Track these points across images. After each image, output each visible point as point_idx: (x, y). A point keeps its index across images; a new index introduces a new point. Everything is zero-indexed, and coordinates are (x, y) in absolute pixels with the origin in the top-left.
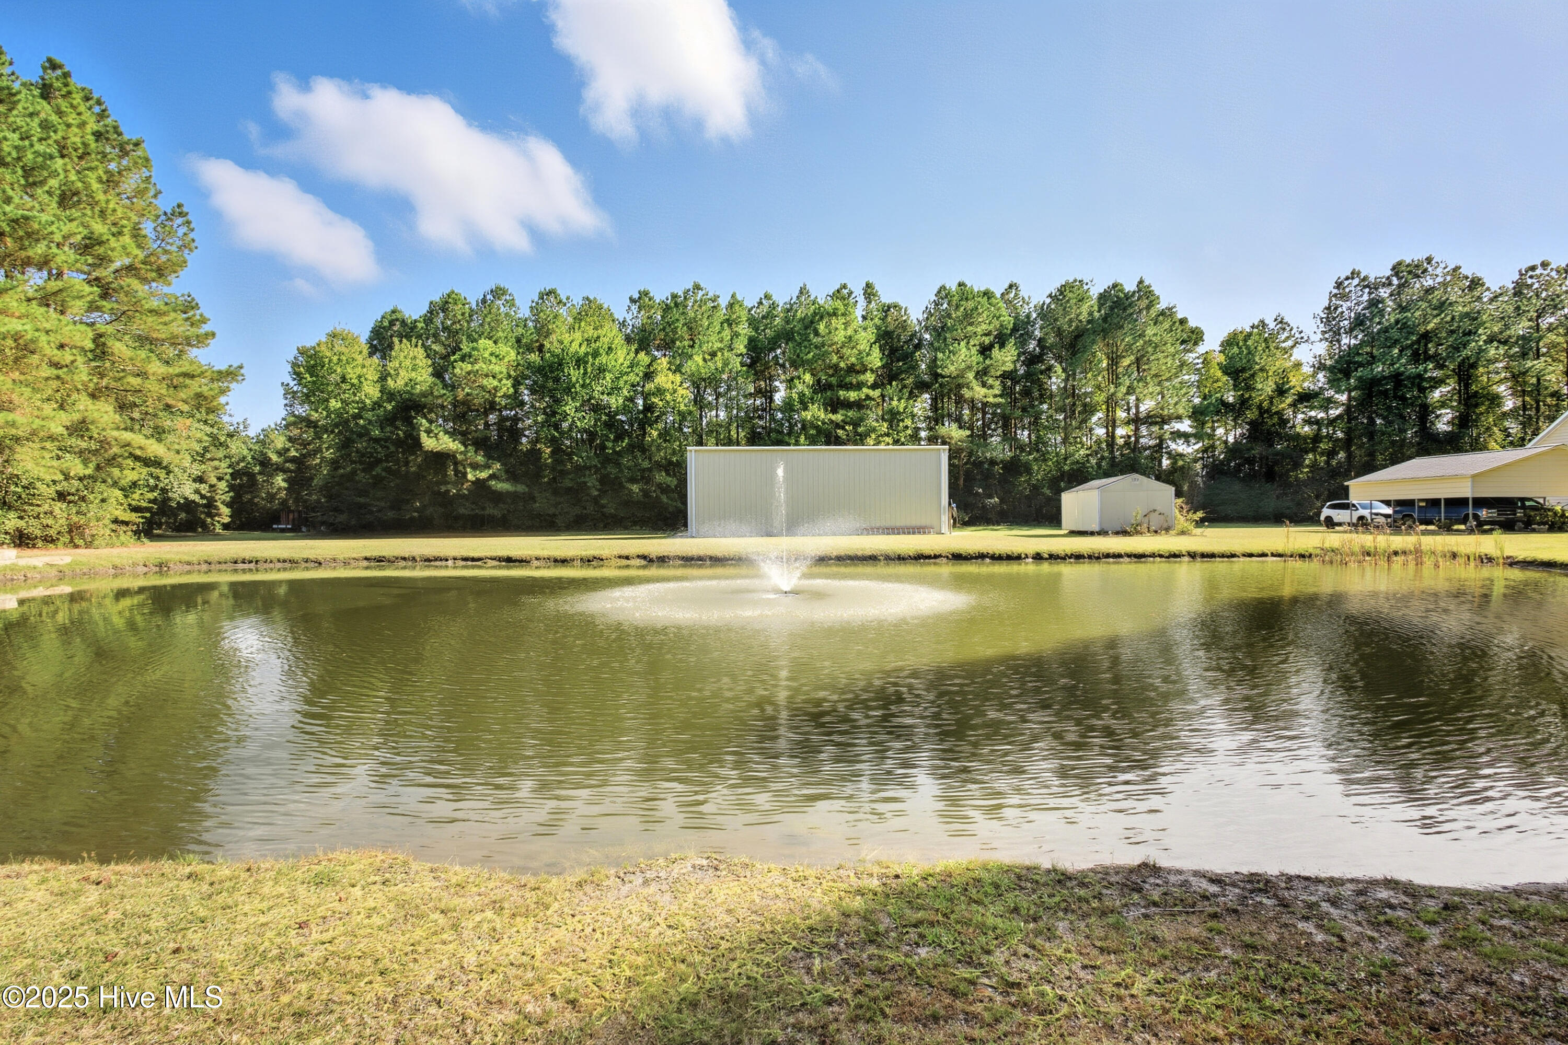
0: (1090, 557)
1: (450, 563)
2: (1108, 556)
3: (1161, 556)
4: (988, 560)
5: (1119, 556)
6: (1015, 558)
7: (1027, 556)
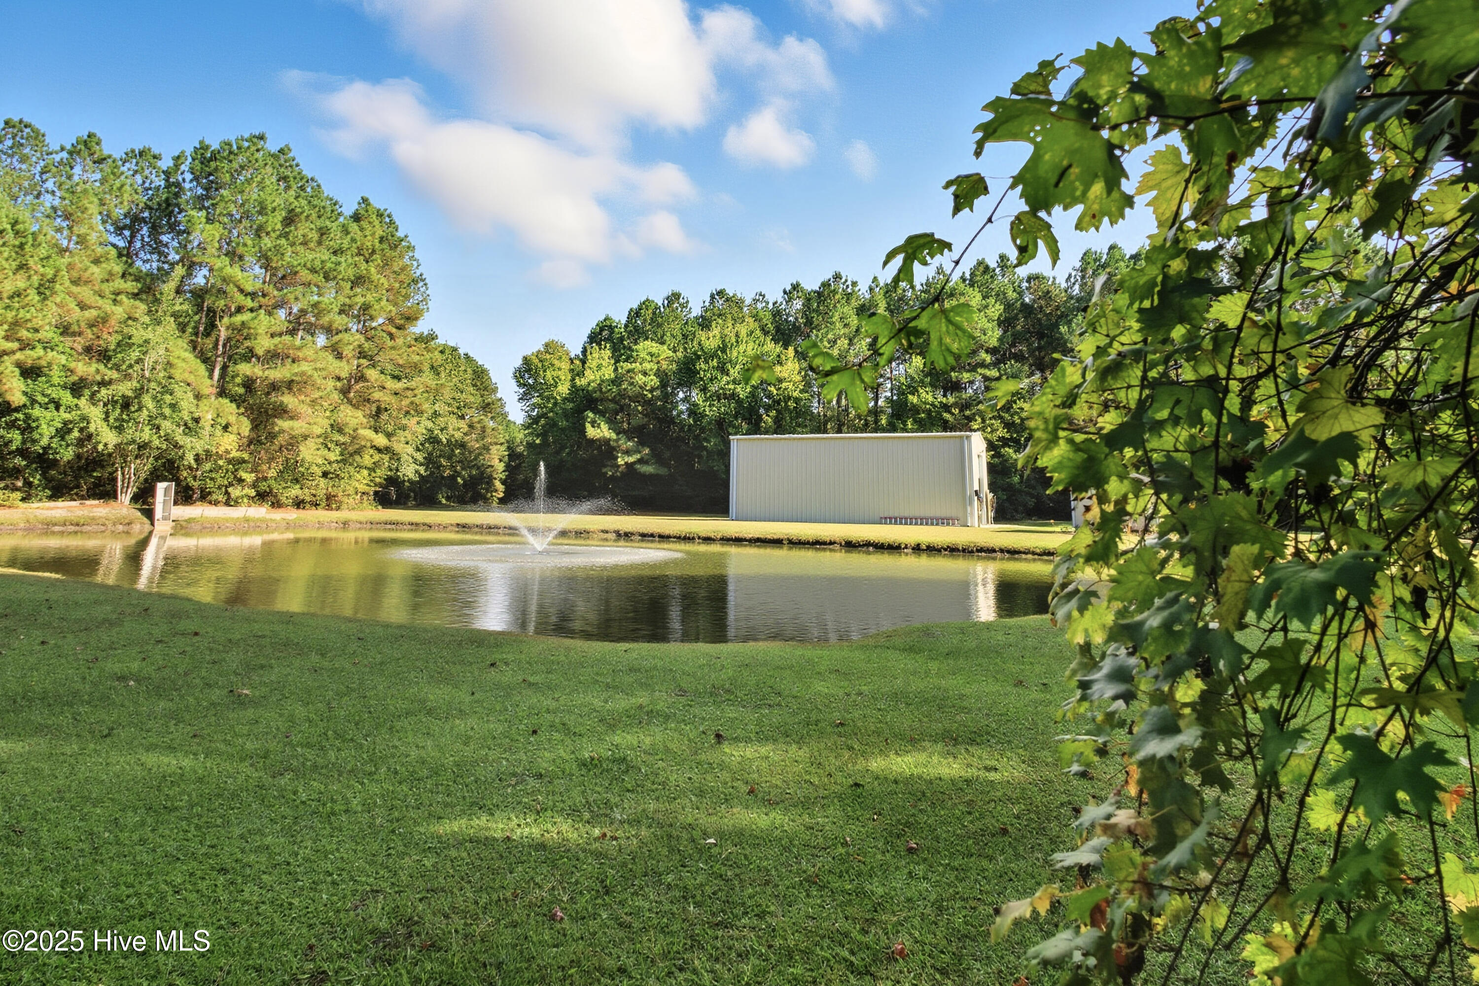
0: (964, 550)
1: (500, 531)
2: (981, 550)
3: (1034, 553)
4: (871, 549)
5: (993, 551)
6: (893, 548)
7: (906, 547)
